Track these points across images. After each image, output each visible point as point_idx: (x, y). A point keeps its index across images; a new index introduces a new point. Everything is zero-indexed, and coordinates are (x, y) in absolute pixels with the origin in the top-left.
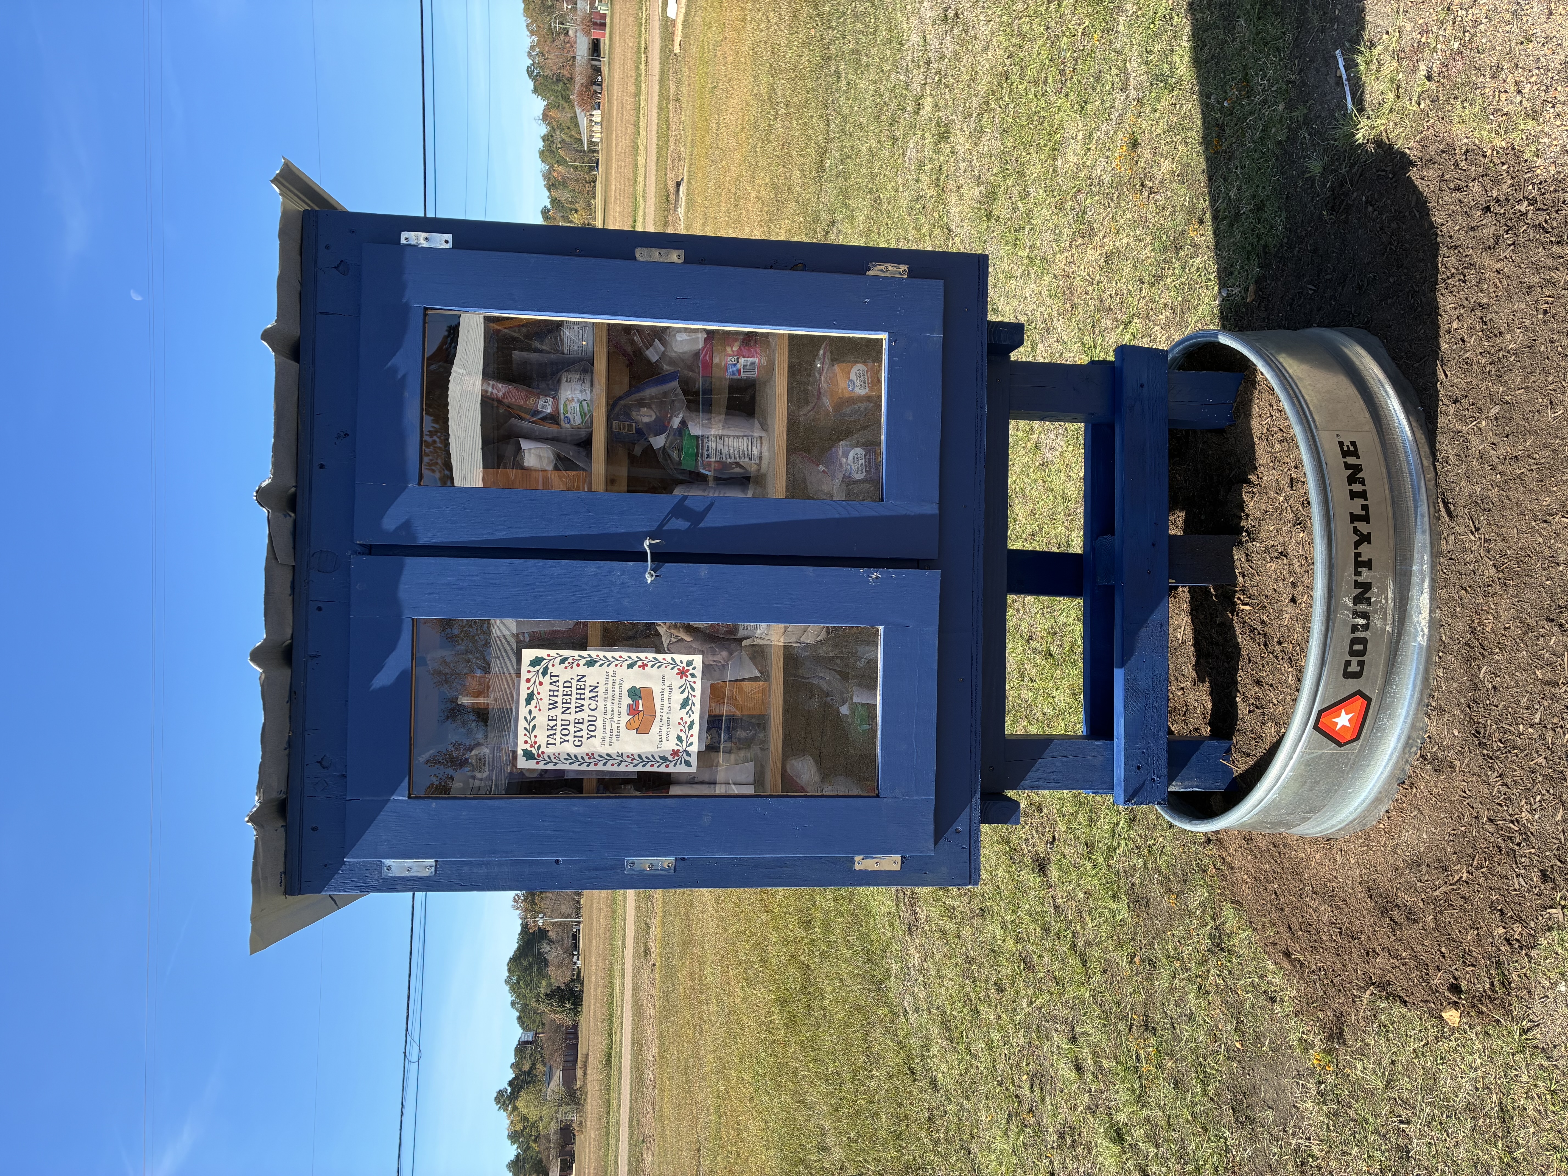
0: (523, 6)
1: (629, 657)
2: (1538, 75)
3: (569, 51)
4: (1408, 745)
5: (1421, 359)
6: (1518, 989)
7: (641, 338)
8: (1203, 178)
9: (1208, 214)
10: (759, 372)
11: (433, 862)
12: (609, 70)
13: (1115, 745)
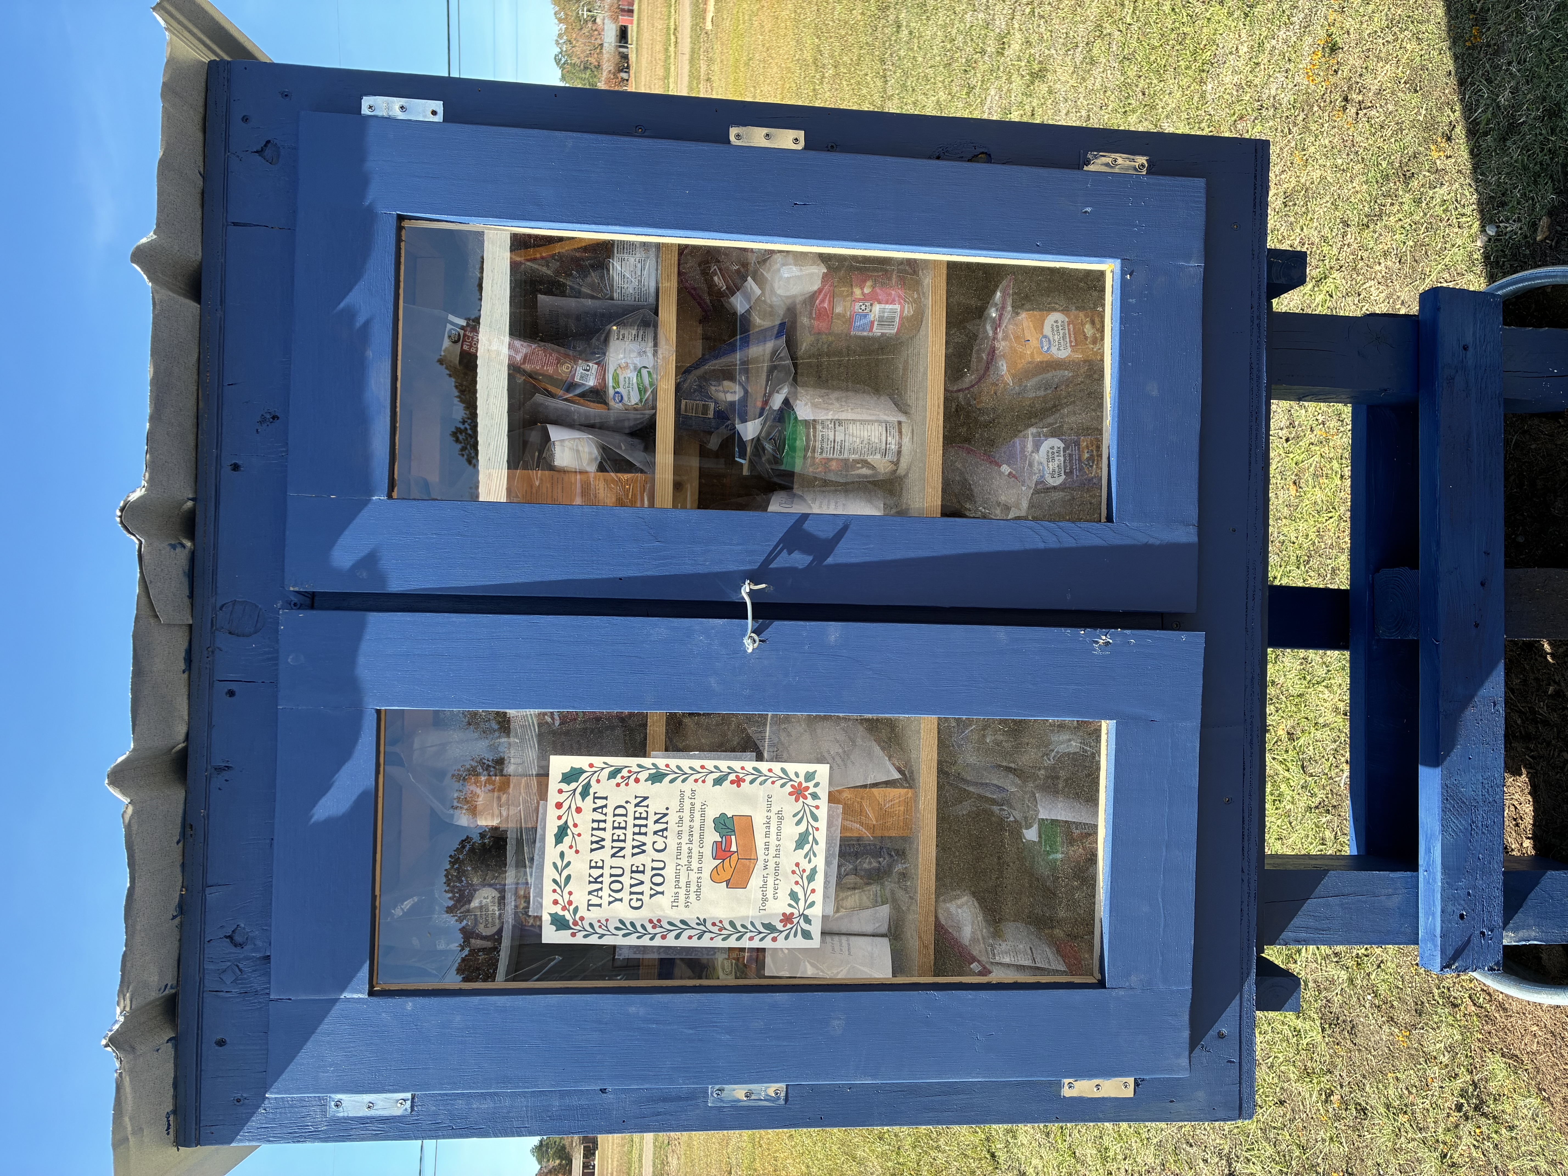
1: (716, 767)
3: (596, 39)
7: (724, 278)
9: (1459, 128)
10: (901, 324)
11: (408, 1095)
12: (637, 56)
13: (1421, 879)
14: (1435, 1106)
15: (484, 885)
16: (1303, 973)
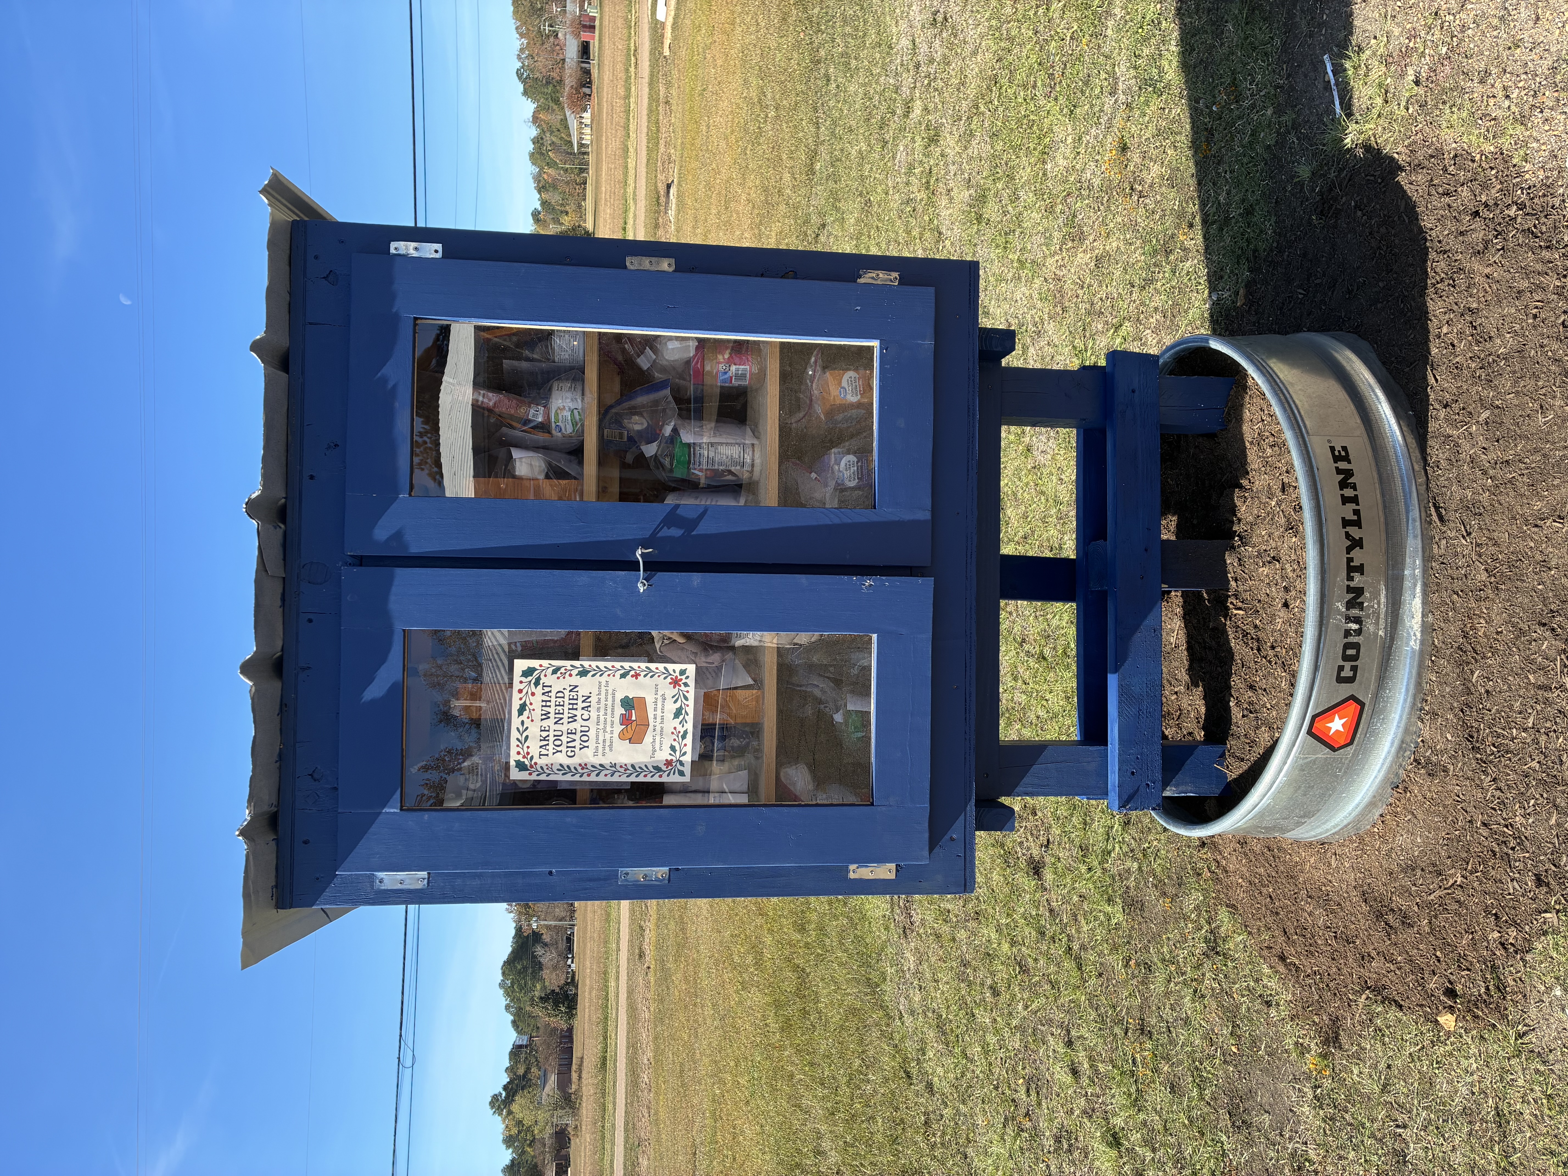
0: (512, 8)
1: (622, 667)
2: (1525, 80)
3: (558, 54)
4: (1401, 749)
5: (1411, 364)
6: (1514, 993)
7: (632, 346)
8: (1193, 182)
9: (1198, 218)
10: (751, 378)
11: (426, 874)
12: (599, 72)
13: (1109, 750)
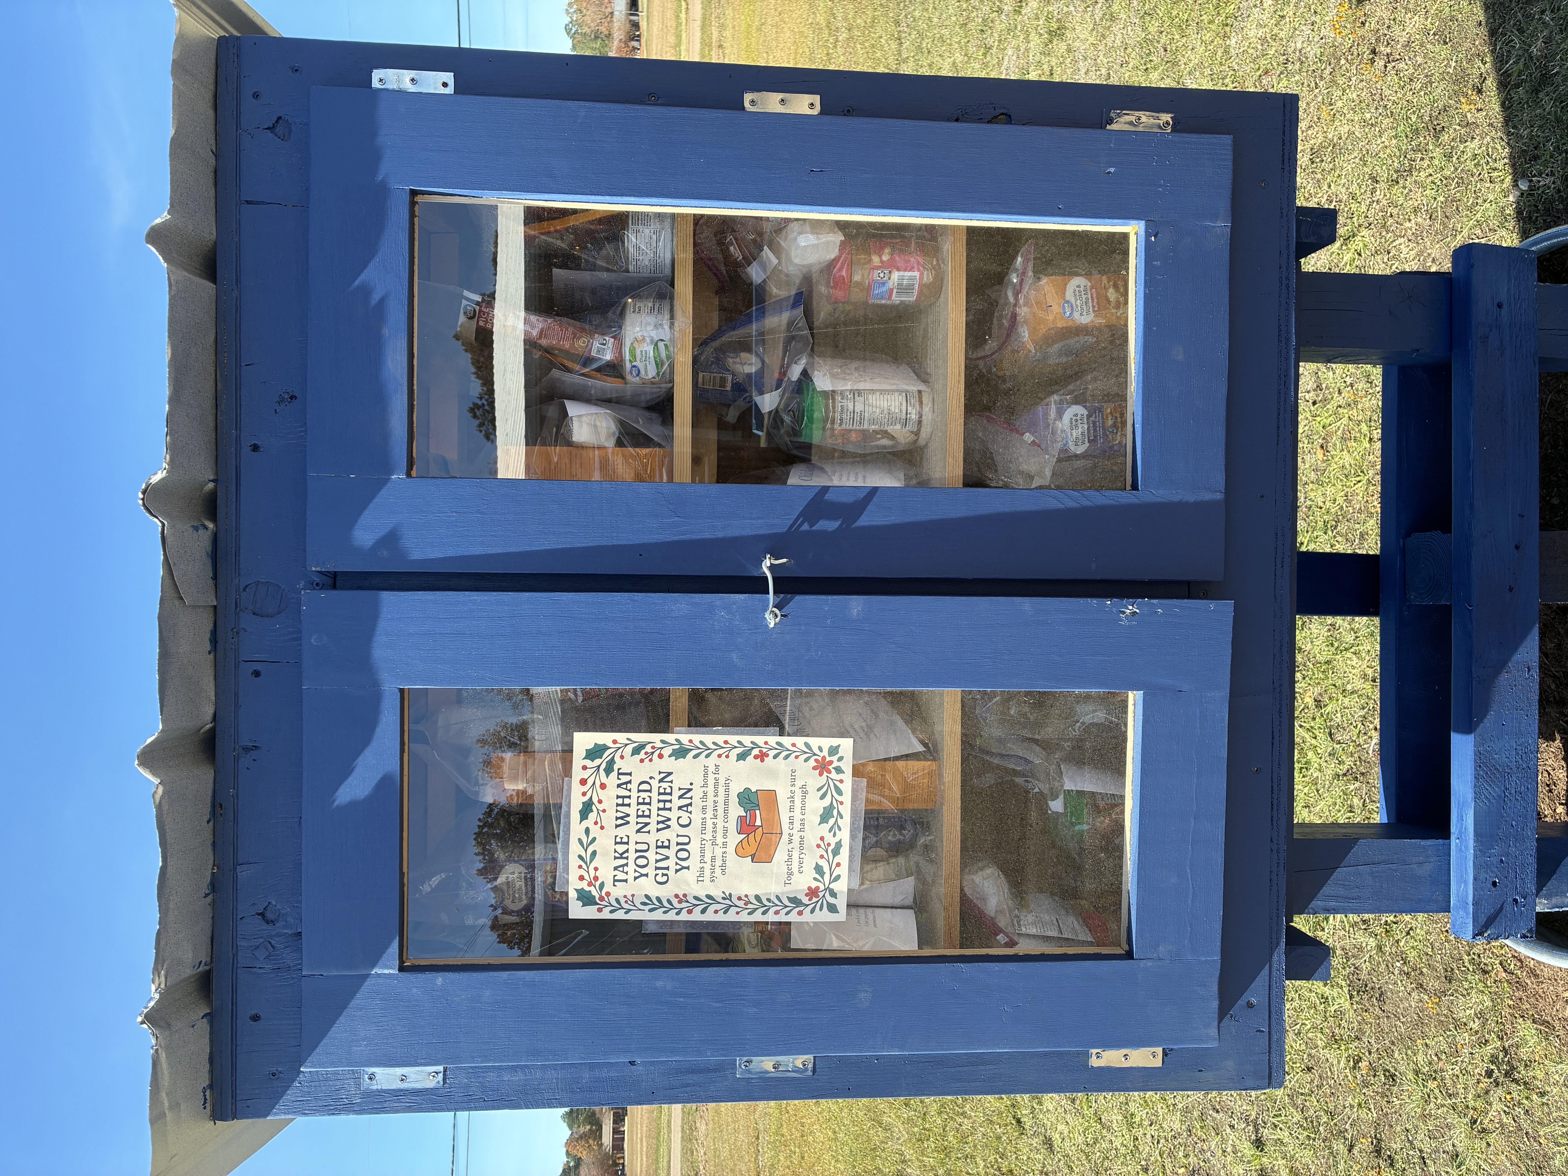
1: (739, 742)
3: (606, 7)
7: (740, 248)
8: (1480, 33)
9: (1490, 80)
10: (920, 292)
11: (440, 1068)
13: (1453, 846)
14: (1465, 1072)
15: (510, 860)
16: (1330, 940)
